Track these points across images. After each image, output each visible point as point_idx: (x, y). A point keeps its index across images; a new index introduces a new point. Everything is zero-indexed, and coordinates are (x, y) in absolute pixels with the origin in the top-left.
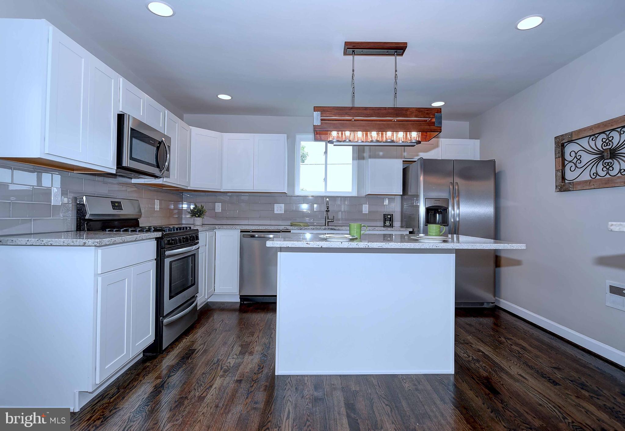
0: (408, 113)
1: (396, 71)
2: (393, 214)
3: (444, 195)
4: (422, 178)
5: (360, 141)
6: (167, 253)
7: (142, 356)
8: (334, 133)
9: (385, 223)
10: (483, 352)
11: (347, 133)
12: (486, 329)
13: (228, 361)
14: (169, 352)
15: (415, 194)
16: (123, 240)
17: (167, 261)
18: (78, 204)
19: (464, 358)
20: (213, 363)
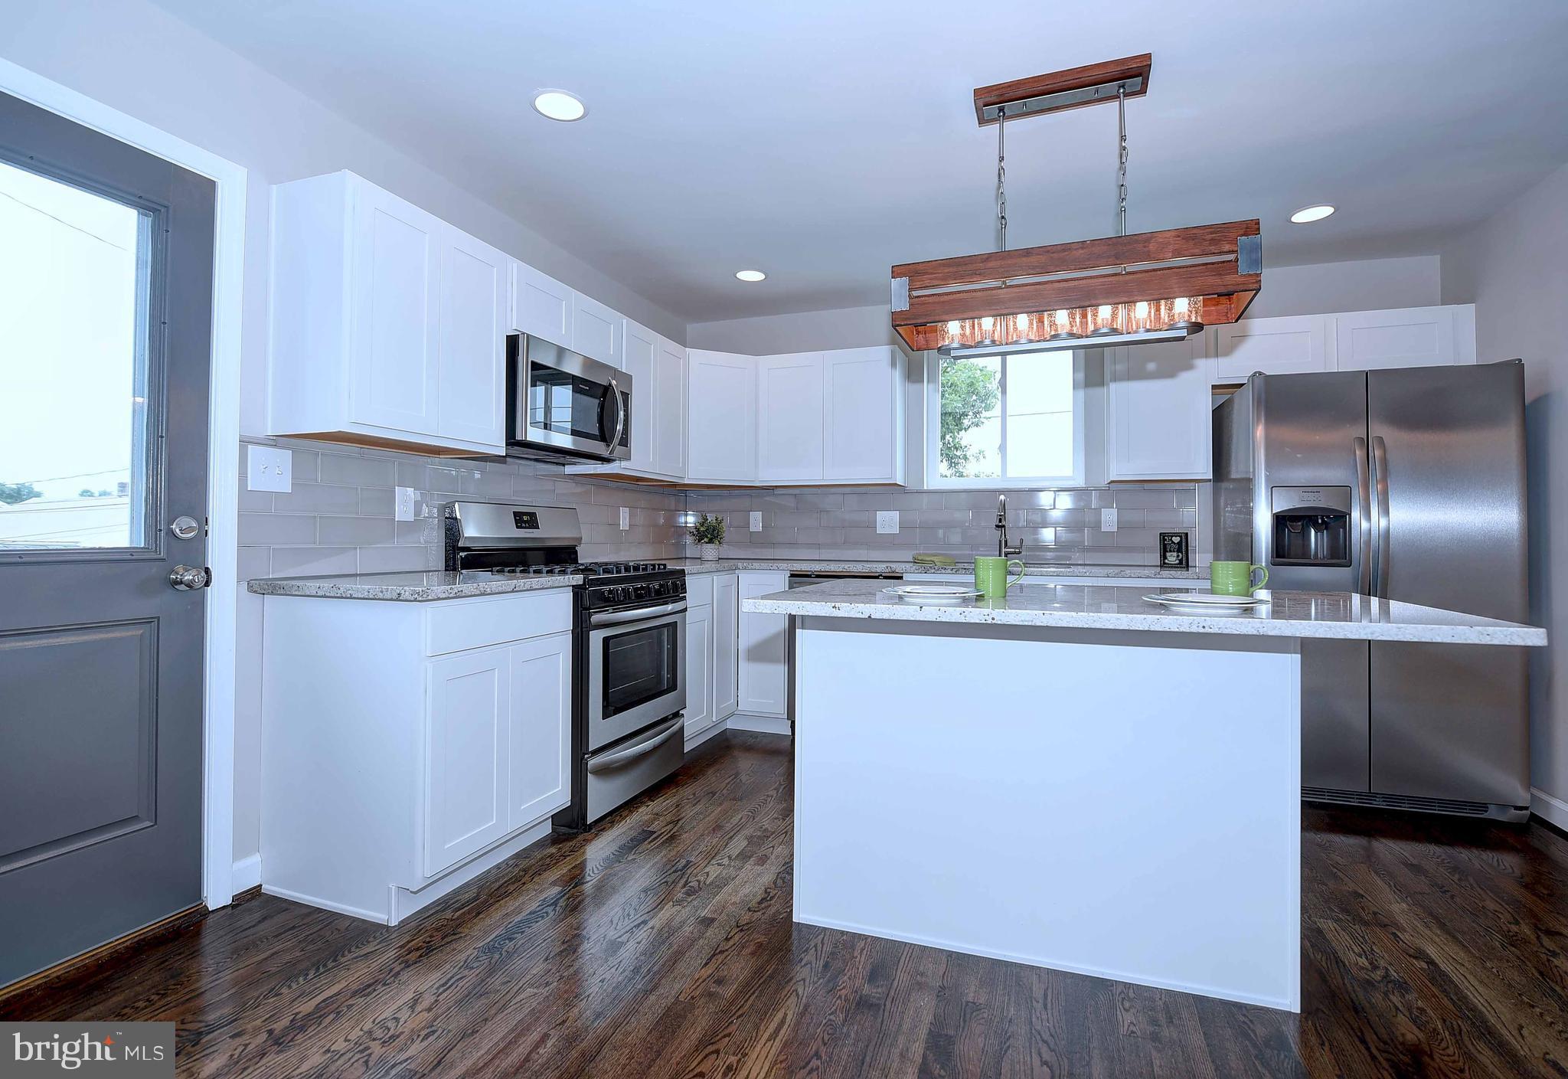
0: (1152, 247)
1: (1123, 138)
2: (1187, 534)
3: (1333, 475)
4: (1260, 432)
5: (1023, 341)
6: (596, 618)
7: (547, 829)
8: (953, 328)
9: (1165, 558)
10: (1431, 962)
11: (987, 323)
12: (1472, 888)
13: (707, 870)
14: (603, 830)
15: (1244, 476)
16: (482, 589)
17: (596, 638)
18: (446, 518)
19: (1354, 971)
20: (674, 869)
